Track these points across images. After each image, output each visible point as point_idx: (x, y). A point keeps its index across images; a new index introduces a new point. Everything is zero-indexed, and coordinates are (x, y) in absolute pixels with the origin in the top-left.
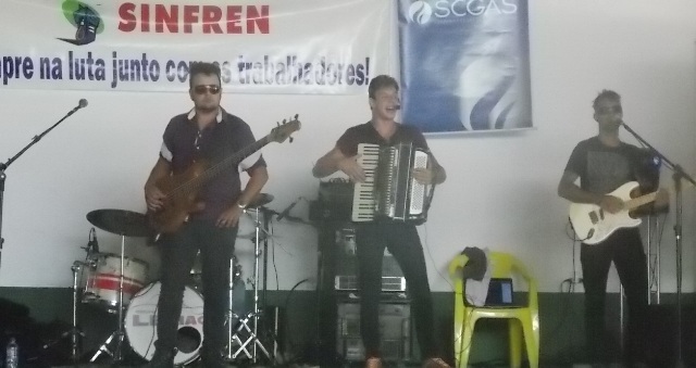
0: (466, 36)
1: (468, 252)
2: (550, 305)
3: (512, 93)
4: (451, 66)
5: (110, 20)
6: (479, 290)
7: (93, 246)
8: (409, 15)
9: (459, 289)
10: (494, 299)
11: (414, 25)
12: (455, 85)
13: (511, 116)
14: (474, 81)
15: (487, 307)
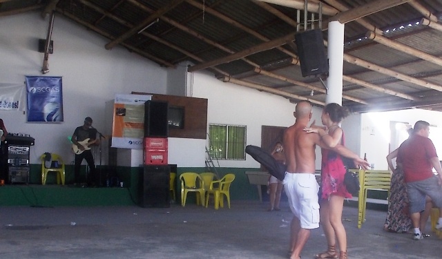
0: (46, 97)
1: (46, 154)
2: (67, 168)
3: (58, 112)
4: (42, 104)
6: (49, 164)
8: (30, 90)
9: (43, 163)
10: (53, 166)
11: (31, 93)
12: (43, 109)
13: (58, 118)
14: (48, 109)
15: (51, 168)
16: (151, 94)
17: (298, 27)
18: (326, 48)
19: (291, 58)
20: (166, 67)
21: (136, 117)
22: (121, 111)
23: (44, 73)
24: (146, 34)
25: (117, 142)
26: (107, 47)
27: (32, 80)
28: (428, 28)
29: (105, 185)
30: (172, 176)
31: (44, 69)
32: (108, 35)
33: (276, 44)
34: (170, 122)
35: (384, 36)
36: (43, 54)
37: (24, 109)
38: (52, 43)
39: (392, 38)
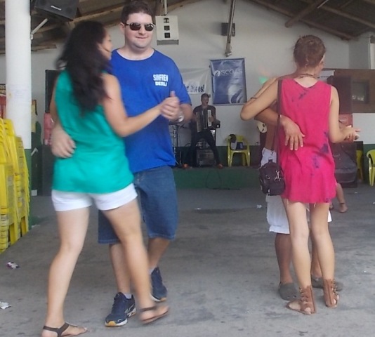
0: (230, 79)
1: (231, 135)
3: (242, 94)
4: (226, 87)
6: (234, 145)
8: (214, 74)
9: (229, 145)
10: (238, 148)
11: (216, 77)
12: (227, 92)
13: (242, 100)
14: (232, 91)
15: (236, 150)
16: (333, 69)
20: (348, 40)
23: (227, 56)
24: (326, 8)
26: (287, 25)
27: (216, 63)
30: (359, 153)
31: (228, 52)
32: (287, 13)
34: (354, 97)
36: (226, 37)
37: (210, 93)
38: (234, 25)
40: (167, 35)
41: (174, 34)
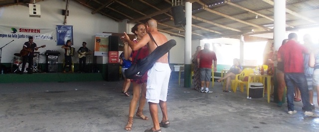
4: (64, 38)
5: (18, 30)
7: (15, 58)
11: (59, 33)
12: (64, 40)
16: (111, 33)
17: (173, 5)
18: (185, 13)
19: (170, 17)
20: (118, 21)
21: (104, 43)
22: (98, 40)
23: (64, 24)
24: (109, 8)
25: (97, 54)
26: (92, 13)
27: (59, 27)
28: (227, 5)
29: (91, 72)
31: (65, 22)
32: (93, 8)
33: (164, 12)
35: (209, 8)
36: (64, 16)
37: (56, 40)
38: (68, 11)
39: (212, 9)
40: (35, 13)
41: (38, 12)
